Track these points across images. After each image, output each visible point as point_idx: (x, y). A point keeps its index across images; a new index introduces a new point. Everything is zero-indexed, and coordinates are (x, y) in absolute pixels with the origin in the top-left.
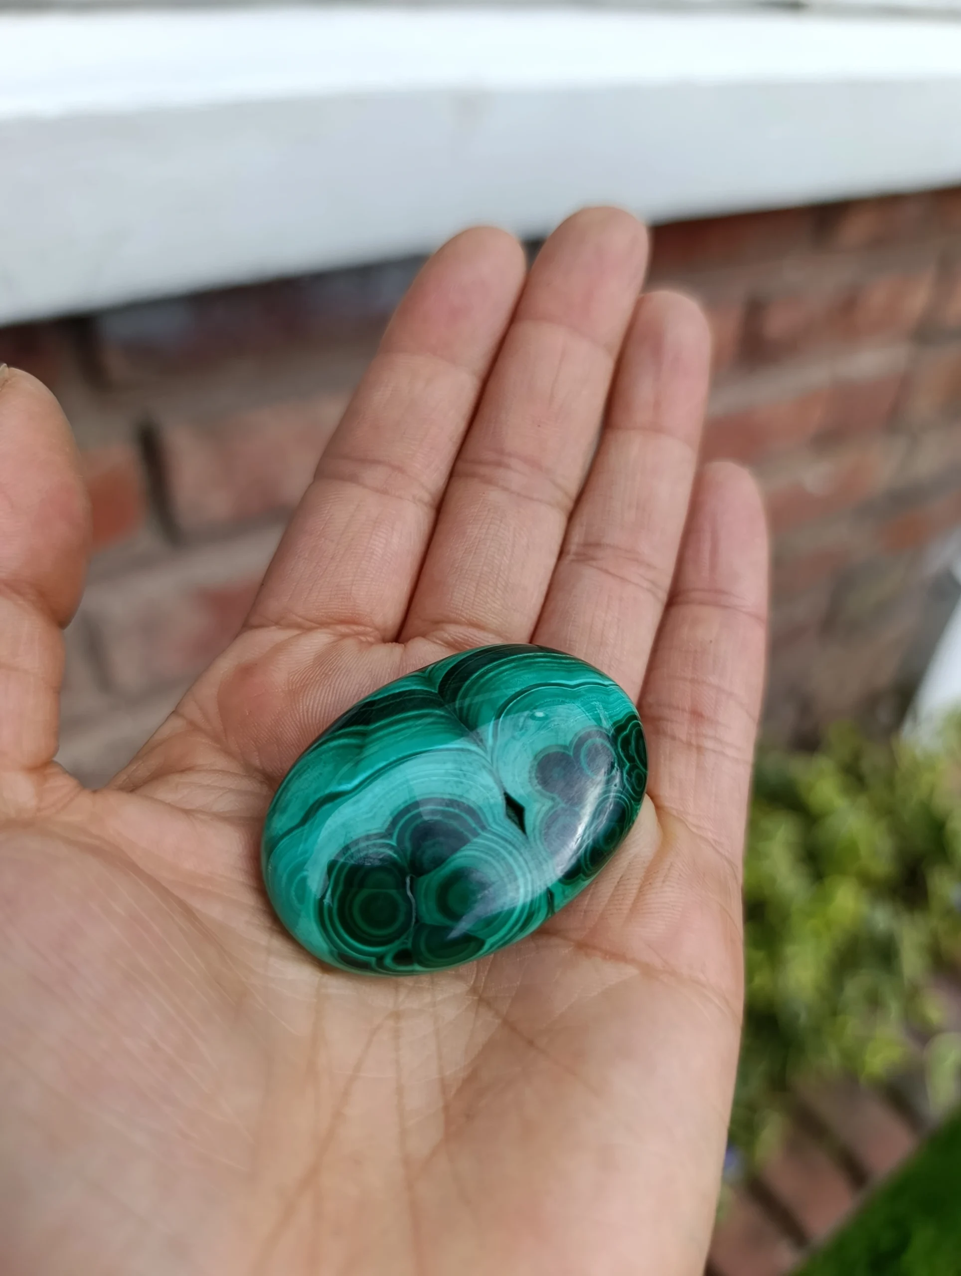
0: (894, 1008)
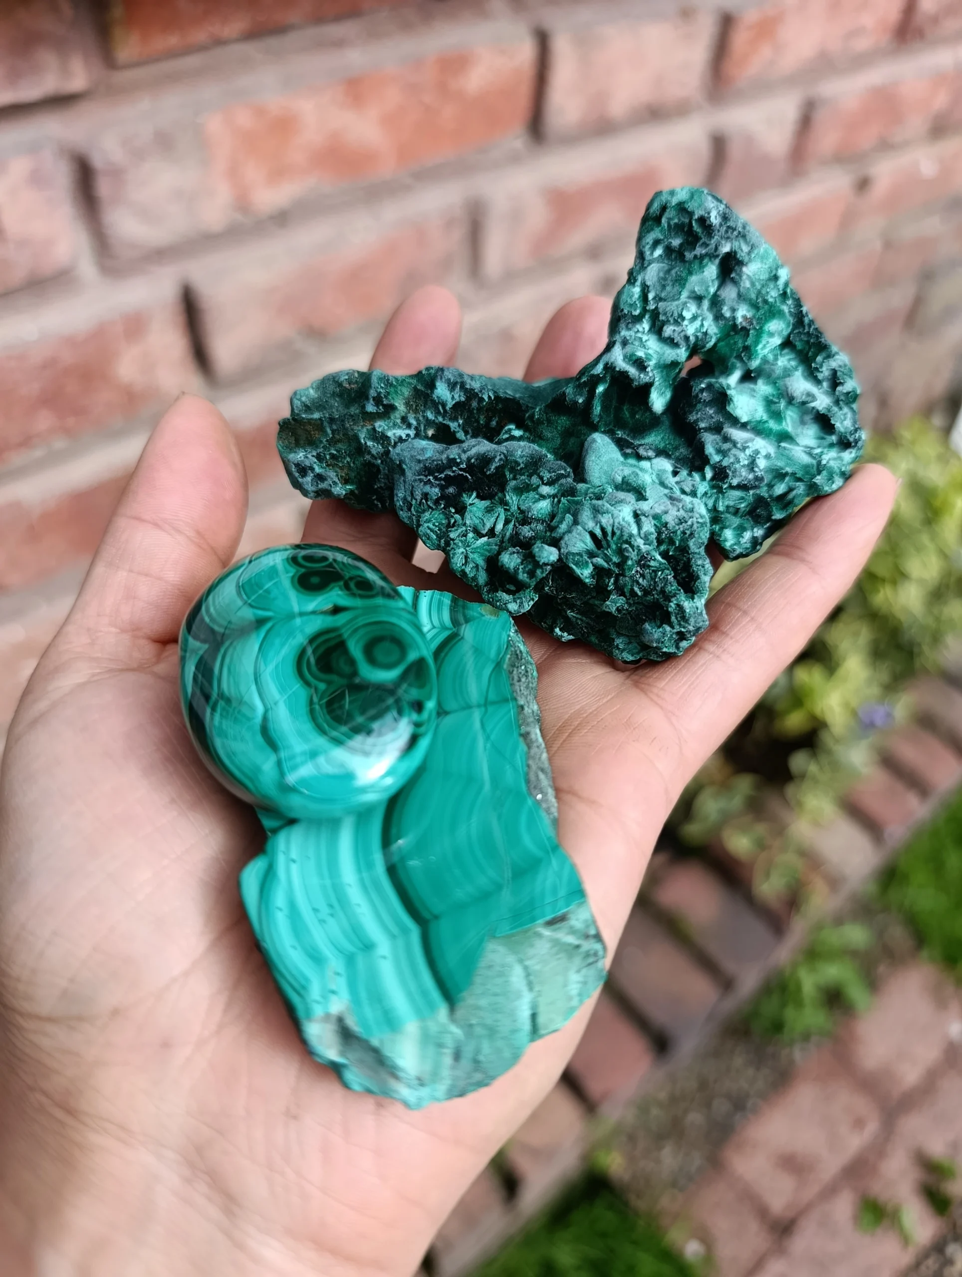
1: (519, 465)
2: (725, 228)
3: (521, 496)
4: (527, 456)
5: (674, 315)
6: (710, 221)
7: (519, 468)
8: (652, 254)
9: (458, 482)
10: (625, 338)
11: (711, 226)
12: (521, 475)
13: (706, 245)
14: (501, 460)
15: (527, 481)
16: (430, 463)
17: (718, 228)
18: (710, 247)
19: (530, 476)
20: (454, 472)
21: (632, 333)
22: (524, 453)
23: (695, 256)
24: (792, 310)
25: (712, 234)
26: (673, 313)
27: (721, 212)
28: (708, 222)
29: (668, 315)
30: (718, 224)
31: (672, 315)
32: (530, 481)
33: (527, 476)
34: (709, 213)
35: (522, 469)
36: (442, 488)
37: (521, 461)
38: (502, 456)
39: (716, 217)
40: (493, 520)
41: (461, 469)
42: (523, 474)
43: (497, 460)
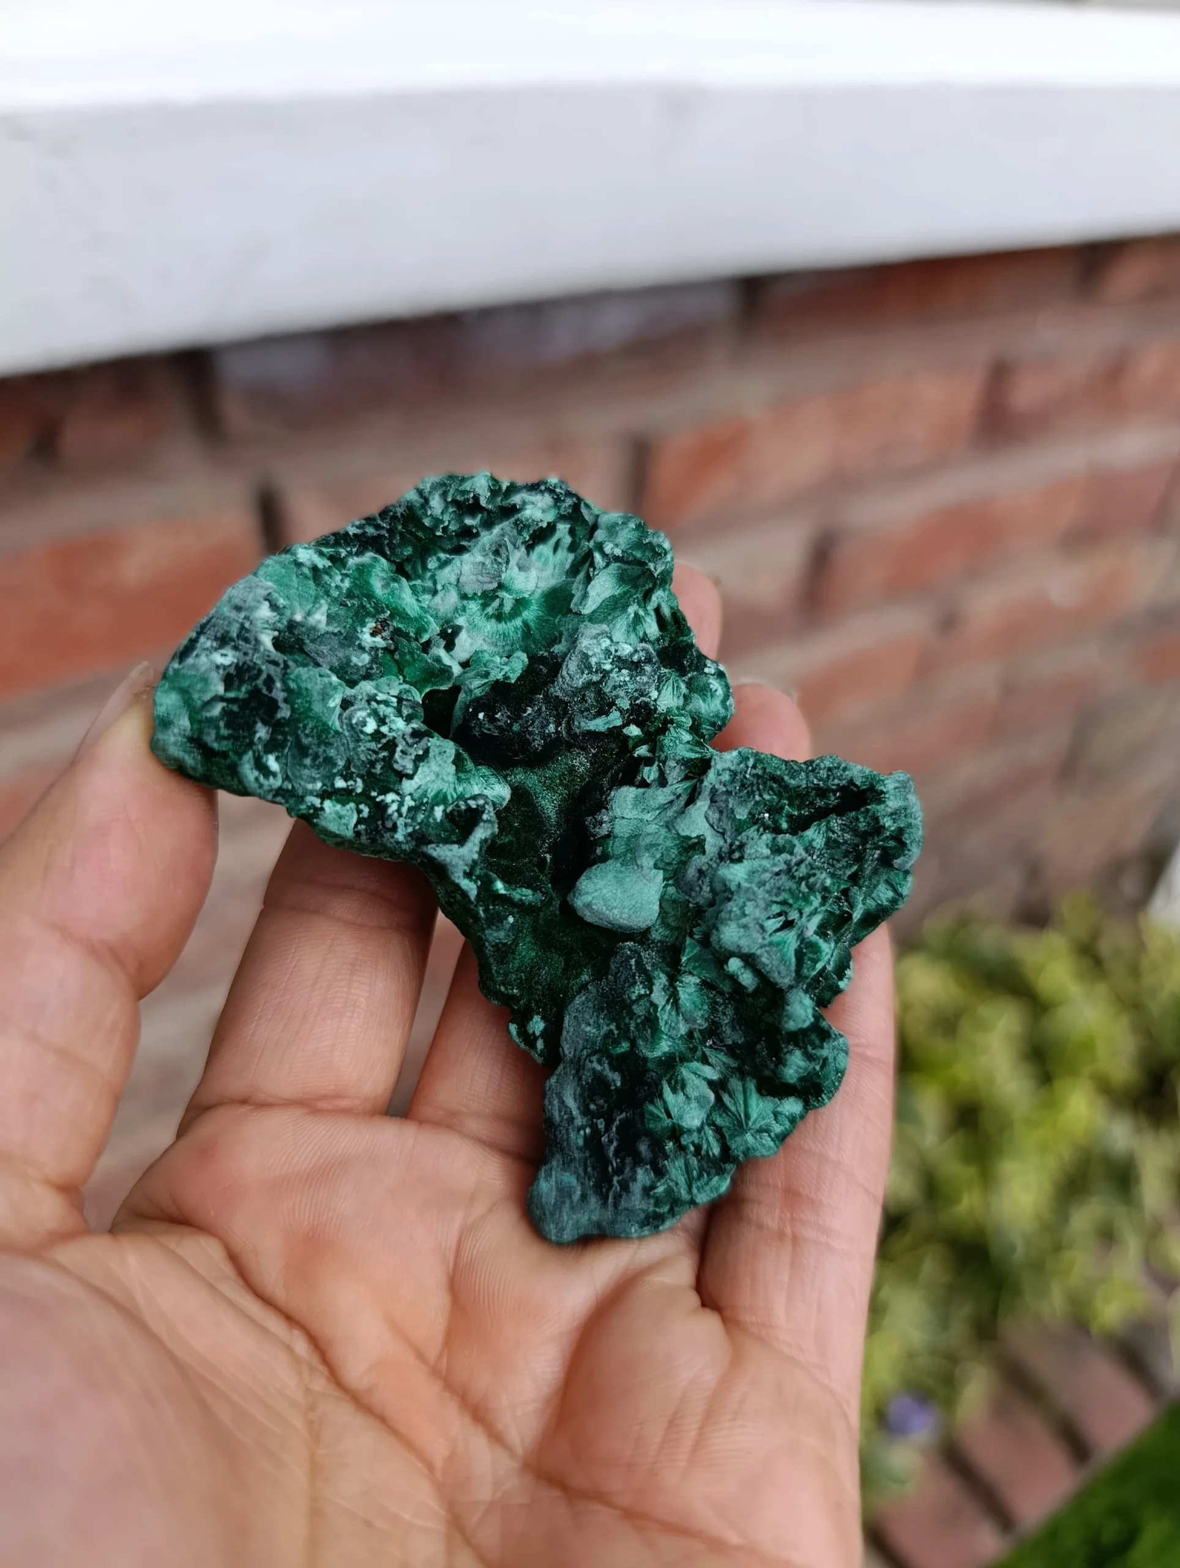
0: (1132, 1246)
1: (611, 1031)
2: (241, 642)
3: (662, 1031)
4: (598, 1016)
5: (375, 748)
6: (230, 666)
7: (616, 1032)
8: (274, 775)
9: (629, 1136)
10: (410, 835)
11: (237, 667)
12: (629, 1029)
13: (269, 681)
14: (599, 1062)
15: (639, 1021)
16: (589, 1179)
17: (241, 654)
18: (272, 673)
19: (632, 1014)
20: (611, 1141)
21: (401, 822)
22: (591, 1021)
23: (286, 701)
24: (354, 550)
25: (249, 666)
26: (369, 749)
27: (215, 644)
28: (232, 671)
29: (373, 758)
30: (234, 652)
31: (375, 752)
32: (639, 1017)
33: (631, 1019)
34: (218, 667)
35: (618, 1028)
36: (638, 1161)
37: (606, 1028)
38: (594, 1058)
39: (222, 655)
40: (697, 1081)
41: (608, 1128)
42: (628, 1026)
43: (599, 1068)
